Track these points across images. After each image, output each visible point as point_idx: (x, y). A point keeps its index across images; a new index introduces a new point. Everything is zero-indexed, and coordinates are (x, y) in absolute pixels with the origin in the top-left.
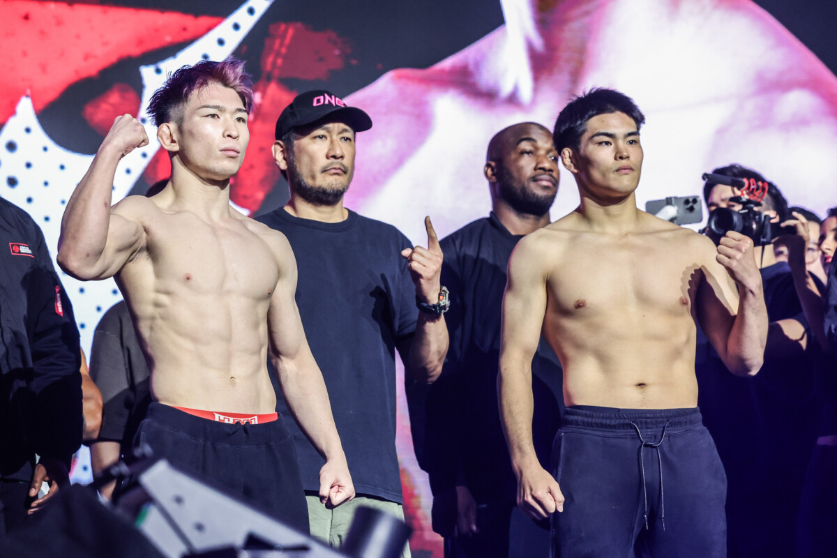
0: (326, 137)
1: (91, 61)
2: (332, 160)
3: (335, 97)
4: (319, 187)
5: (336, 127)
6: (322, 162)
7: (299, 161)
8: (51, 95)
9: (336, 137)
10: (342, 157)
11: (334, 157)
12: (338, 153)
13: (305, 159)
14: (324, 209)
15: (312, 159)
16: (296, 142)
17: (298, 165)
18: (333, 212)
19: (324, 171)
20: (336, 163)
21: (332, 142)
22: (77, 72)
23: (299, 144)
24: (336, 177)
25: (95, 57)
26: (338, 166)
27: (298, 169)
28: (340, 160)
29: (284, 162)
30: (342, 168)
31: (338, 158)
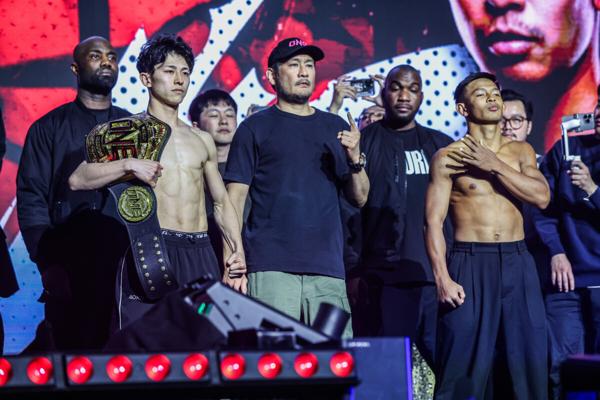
0: (297, 65)
1: (180, 6)
2: (302, 78)
3: (302, 41)
4: (294, 95)
5: (303, 58)
6: (296, 79)
7: (282, 79)
8: (156, 28)
9: (303, 65)
10: (307, 76)
11: (303, 76)
12: (305, 74)
13: (285, 78)
14: (298, 106)
15: (290, 78)
16: (280, 67)
17: (281, 82)
18: (303, 108)
19: (298, 84)
20: (304, 80)
21: (301, 67)
22: (171, 13)
23: (282, 70)
24: (305, 89)
25: (182, 3)
26: (305, 81)
27: (282, 84)
28: (306, 78)
29: (274, 80)
30: (307, 82)
31: (305, 77)
